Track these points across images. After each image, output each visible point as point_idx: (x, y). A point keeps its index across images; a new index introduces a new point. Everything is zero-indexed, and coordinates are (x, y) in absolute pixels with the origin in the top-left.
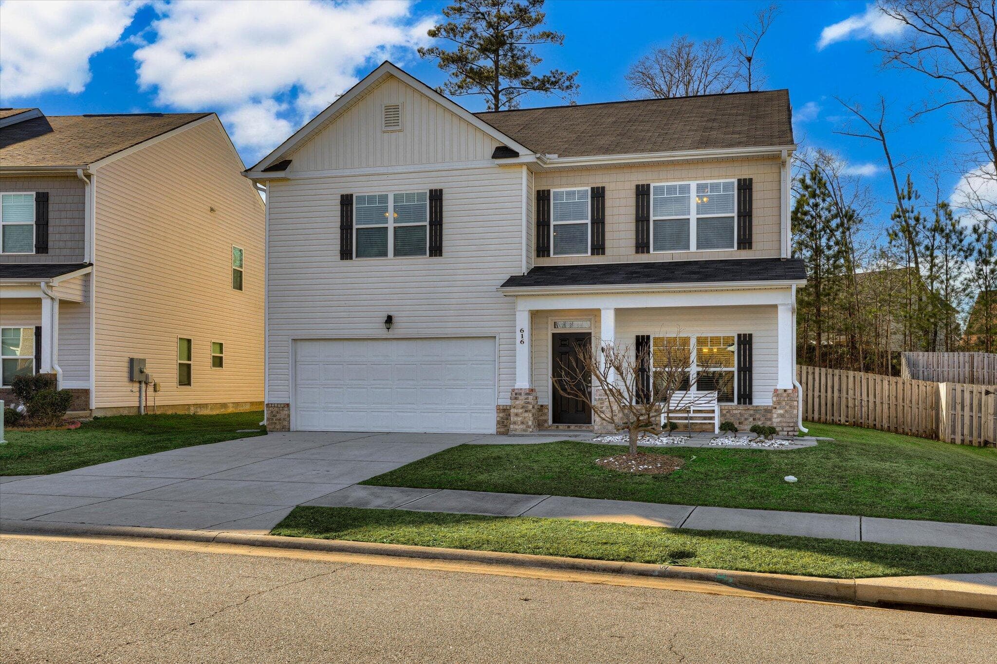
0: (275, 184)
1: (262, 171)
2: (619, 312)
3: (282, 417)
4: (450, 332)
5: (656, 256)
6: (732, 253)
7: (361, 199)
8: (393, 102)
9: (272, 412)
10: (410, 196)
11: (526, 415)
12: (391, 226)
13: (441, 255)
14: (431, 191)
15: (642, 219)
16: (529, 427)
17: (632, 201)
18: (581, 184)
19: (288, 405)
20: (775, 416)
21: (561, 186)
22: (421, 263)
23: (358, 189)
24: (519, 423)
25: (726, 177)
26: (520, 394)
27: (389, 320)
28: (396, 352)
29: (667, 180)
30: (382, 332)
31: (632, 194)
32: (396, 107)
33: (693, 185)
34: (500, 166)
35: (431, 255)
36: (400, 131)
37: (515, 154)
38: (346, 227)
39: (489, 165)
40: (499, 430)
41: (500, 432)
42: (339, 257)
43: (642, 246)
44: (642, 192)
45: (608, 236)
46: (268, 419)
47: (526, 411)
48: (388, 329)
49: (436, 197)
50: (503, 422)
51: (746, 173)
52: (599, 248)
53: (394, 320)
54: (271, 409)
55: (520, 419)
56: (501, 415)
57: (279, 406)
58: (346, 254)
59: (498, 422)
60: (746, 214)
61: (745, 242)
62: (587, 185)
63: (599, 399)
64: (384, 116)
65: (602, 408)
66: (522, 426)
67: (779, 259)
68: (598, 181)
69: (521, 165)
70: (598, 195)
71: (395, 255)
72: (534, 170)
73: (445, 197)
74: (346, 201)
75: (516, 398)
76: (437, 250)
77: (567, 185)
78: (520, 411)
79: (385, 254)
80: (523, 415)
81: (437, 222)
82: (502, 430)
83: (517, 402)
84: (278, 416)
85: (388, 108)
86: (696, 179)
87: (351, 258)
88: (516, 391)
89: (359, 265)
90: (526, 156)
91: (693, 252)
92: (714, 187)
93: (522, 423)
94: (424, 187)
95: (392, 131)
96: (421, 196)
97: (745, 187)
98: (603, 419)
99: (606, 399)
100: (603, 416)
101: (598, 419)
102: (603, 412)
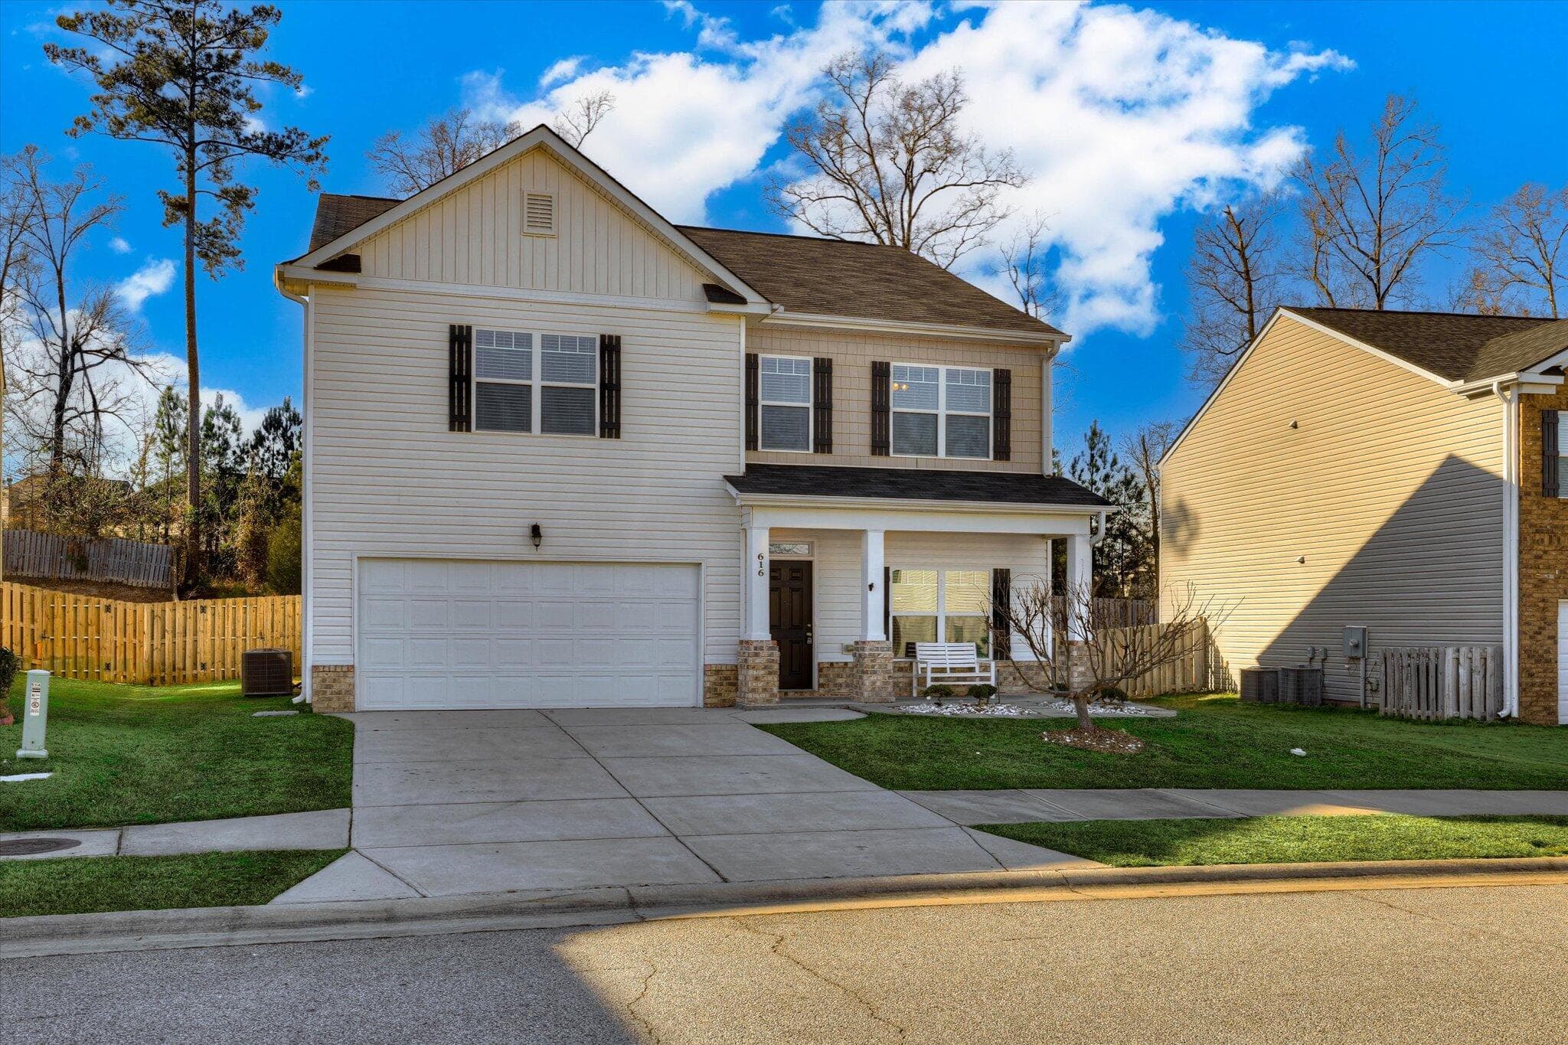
0: (323, 291)
1: (315, 268)
2: (889, 535)
3: (344, 687)
4: (629, 554)
5: (899, 460)
6: (985, 463)
7: (486, 336)
8: (540, 189)
9: (324, 680)
10: (569, 342)
11: (770, 678)
12: (537, 383)
13: (618, 436)
14: (603, 337)
15: (879, 407)
16: (773, 695)
17: (866, 384)
18: (800, 352)
19: (353, 667)
20: (1076, 674)
21: (771, 351)
22: (588, 447)
23: (481, 320)
24: (760, 690)
25: (980, 364)
26: (761, 649)
27: (536, 531)
28: (541, 583)
29: (910, 359)
30: (527, 552)
31: (867, 374)
32: (548, 200)
33: (943, 369)
34: (711, 313)
35: (602, 436)
36: (552, 237)
37: (742, 301)
38: (459, 378)
39: (692, 310)
40: (709, 701)
41: (711, 704)
42: (446, 427)
43: (879, 446)
44: (880, 373)
45: (835, 428)
46: (315, 693)
47: (770, 673)
48: (537, 546)
49: (610, 347)
50: (716, 689)
51: (1004, 362)
52: (824, 444)
53: (542, 531)
54: (321, 674)
56: (712, 679)
57: (338, 670)
58: (459, 420)
59: (707, 690)
60: (1003, 414)
61: (1003, 452)
62: (808, 353)
63: (870, 654)
64: (526, 210)
65: (873, 667)
66: (764, 695)
67: (1041, 477)
68: (825, 349)
69: (739, 315)
70: (823, 369)
71: (543, 430)
72: (755, 325)
73: (624, 348)
74: (460, 338)
76: (611, 428)
77: (782, 351)
78: (762, 672)
79: (527, 427)
80: (766, 678)
81: (611, 387)
82: (714, 700)
83: (758, 660)
84: (336, 687)
85: (533, 199)
86: (945, 362)
87: (469, 430)
88: (755, 644)
89: (481, 442)
90: (756, 305)
91: (942, 459)
92: (968, 376)
93: (765, 690)
94: (593, 329)
95: (539, 236)
96: (586, 342)
97: (1002, 379)
98: (874, 683)
99: (879, 654)
100: (874, 678)
101: (867, 683)
102: (875, 672)
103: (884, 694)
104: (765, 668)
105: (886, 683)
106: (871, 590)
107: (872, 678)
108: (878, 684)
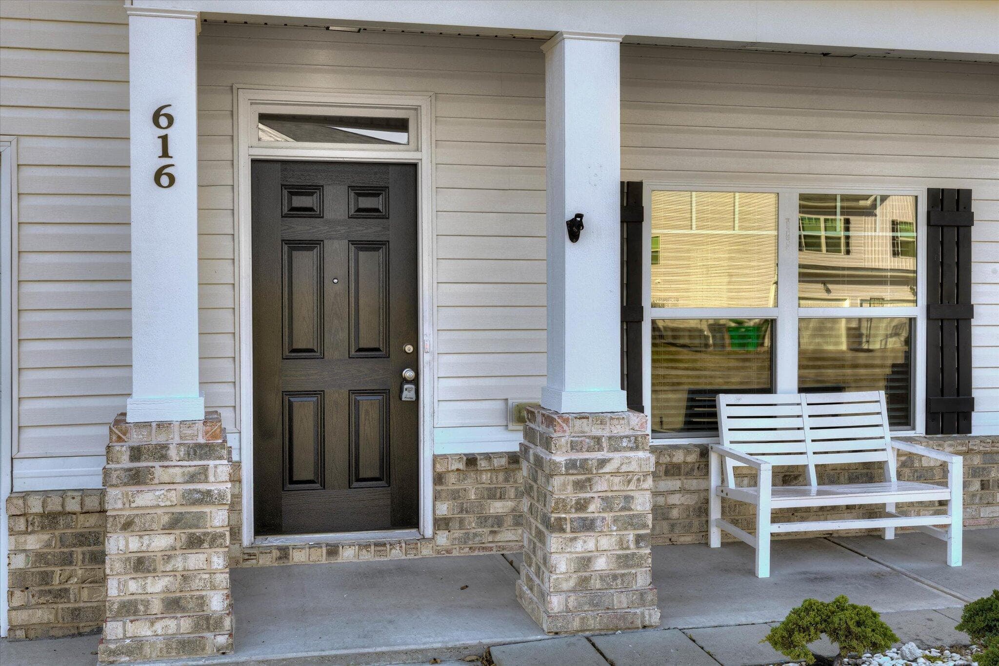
11: (195, 560)
16: (209, 623)
24: (156, 607)
26: (160, 453)
40: (22, 617)
41: (26, 628)
47: (194, 543)
50: (46, 578)
55: (157, 586)
56: (34, 542)
59: (16, 583)
63: (571, 465)
65: (581, 506)
66: (170, 626)
75: (137, 478)
78: (161, 542)
80: (178, 563)
83: (146, 498)
88: (136, 438)
93: (173, 605)
98: (585, 562)
99: (602, 463)
100: (585, 544)
101: (562, 564)
102: (588, 526)
103: (621, 601)
104: (175, 523)
105: (625, 560)
106: (574, 236)
107: (579, 546)
108: (601, 564)
